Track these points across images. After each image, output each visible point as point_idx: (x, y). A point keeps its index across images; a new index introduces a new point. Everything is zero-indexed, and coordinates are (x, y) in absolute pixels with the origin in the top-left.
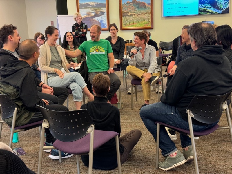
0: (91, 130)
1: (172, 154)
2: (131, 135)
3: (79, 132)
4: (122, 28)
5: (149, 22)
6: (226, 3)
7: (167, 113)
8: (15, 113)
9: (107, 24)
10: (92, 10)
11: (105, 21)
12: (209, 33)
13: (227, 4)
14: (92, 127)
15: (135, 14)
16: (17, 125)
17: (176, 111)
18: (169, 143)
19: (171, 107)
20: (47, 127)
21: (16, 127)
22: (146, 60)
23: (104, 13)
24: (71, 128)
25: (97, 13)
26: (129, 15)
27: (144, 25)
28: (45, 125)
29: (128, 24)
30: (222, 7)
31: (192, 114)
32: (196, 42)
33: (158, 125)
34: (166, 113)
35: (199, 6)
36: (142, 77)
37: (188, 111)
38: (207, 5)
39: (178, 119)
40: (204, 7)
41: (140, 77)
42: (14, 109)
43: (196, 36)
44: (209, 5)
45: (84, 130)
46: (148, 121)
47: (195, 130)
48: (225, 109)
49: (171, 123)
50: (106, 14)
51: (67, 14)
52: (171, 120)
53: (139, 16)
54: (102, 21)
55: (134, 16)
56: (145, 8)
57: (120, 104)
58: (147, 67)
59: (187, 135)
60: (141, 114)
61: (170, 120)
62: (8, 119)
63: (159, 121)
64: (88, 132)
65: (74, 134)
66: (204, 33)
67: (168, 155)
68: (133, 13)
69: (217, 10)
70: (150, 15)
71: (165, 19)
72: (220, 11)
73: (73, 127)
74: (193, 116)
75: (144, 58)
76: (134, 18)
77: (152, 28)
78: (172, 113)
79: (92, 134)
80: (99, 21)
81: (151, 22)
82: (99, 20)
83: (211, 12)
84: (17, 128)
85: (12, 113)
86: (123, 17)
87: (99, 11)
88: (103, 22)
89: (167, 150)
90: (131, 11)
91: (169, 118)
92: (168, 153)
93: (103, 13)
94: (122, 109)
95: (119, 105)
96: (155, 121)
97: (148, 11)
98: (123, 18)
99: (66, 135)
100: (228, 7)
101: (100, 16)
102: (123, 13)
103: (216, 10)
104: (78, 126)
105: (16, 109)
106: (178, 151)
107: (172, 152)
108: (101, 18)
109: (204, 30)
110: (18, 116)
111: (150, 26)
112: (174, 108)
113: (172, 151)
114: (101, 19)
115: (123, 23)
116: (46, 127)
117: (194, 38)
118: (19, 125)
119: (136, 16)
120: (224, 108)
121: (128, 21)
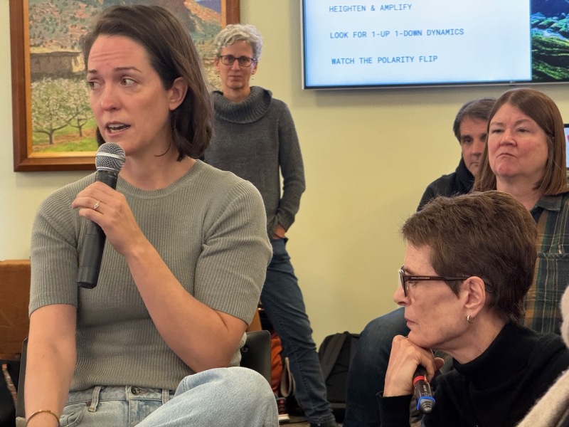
4: (32, 155)
26: (76, 69)
29: (72, 129)
86: (35, 85)
102: (33, 56)
115: (37, 122)
121: (67, 109)
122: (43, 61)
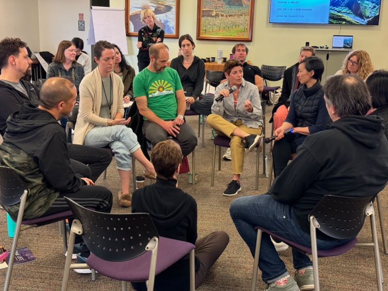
0: (153, 246)
1: (279, 281)
2: (212, 241)
3: (132, 247)
4: (201, 36)
5: (246, 30)
6: (375, 7)
7: (276, 216)
8: (23, 198)
9: (175, 27)
10: (151, 2)
11: (172, 21)
12: (357, 93)
13: (377, 10)
14: (155, 240)
15: (223, 14)
16: (25, 217)
17: (290, 214)
18: (276, 264)
19: (283, 206)
20: (80, 232)
21: (25, 220)
22: (240, 106)
23: (172, 8)
24: (120, 239)
25: (159, 8)
26: (213, 15)
27: (238, 34)
28: (76, 229)
29: (211, 30)
30: (368, 14)
31: (317, 223)
32: (335, 108)
33: (259, 232)
34: (274, 216)
35: (331, 9)
36: (232, 135)
37: (312, 218)
38: (343, 8)
39: (294, 227)
40: (339, 12)
41: (229, 135)
42: (23, 193)
43: (336, 98)
44: (347, 9)
45: (141, 244)
46: (244, 224)
47: (319, 248)
48: (370, 215)
49: (281, 232)
50: (174, 10)
51: (109, 6)
52: (282, 227)
53: (230, 19)
54: (167, 22)
55: (220, 17)
56: (241, 5)
57: (192, 175)
58: (241, 118)
59: (306, 254)
60: (231, 211)
61: (280, 228)
62: (11, 206)
63: (262, 227)
64: (148, 248)
65: (124, 249)
66: (349, 94)
67: (273, 282)
68: (220, 13)
69: (359, 18)
70: (248, 18)
71: (273, 27)
72: (364, 20)
73: (124, 239)
74: (318, 227)
75: (238, 103)
76: (220, 22)
77: (250, 41)
78: (284, 217)
79: (155, 252)
80: (162, 22)
81: (248, 29)
82: (161, 19)
83: (349, 21)
84: (26, 222)
85: (18, 198)
87: (163, 5)
88: (168, 24)
89: (271, 273)
90: (216, 8)
91: (279, 225)
92: (273, 278)
93: (169, 8)
94: (196, 184)
95: (191, 177)
96: (255, 225)
97: (246, 11)
98: (203, 19)
99: (110, 250)
100: (377, 14)
101: (165, 12)
102: (202, 11)
103: (357, 18)
104: (131, 238)
105: (26, 191)
106: (289, 276)
107: (280, 277)
108: (166, 16)
109: (349, 90)
110: (28, 203)
111: (246, 36)
112: (287, 208)
113: (279, 275)
114: (165, 18)
115: (202, 27)
116: (78, 233)
117: (333, 102)
118: (28, 218)
119: (224, 17)
120: (368, 214)
121: (210, 25)
122: (205, 12)
